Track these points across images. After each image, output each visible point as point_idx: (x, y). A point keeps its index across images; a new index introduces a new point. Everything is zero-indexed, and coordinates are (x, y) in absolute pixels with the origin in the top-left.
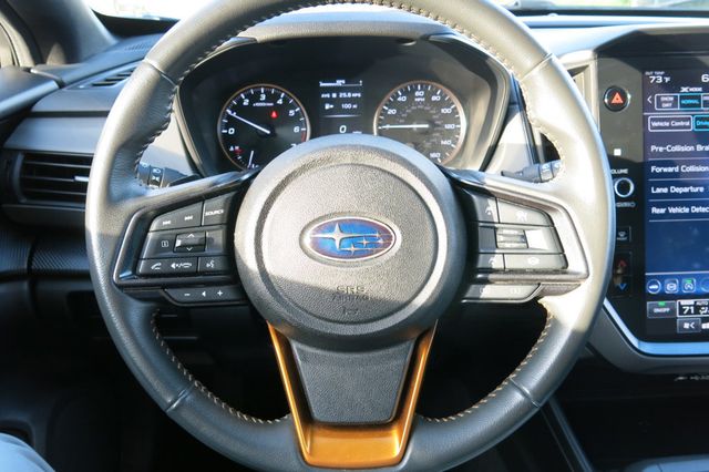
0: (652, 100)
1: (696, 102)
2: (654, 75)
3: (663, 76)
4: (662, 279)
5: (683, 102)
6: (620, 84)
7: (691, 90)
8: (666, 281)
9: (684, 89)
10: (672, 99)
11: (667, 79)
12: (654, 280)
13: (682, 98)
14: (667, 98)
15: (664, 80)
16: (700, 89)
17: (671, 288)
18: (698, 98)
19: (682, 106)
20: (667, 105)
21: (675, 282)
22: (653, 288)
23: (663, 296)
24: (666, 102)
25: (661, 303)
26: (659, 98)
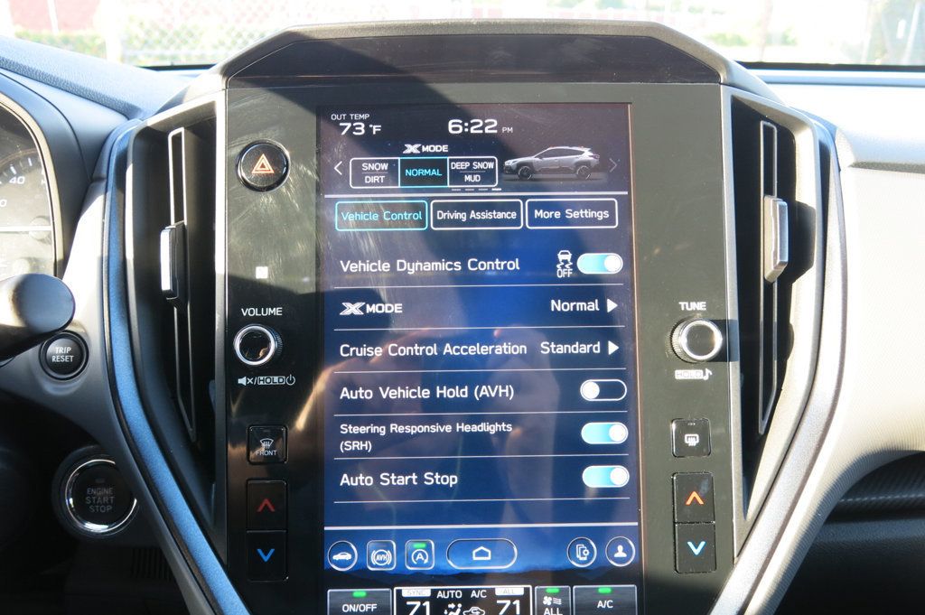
0: (344, 168)
1: (435, 172)
2: (348, 120)
3: (367, 122)
4: (361, 539)
5: (409, 173)
6: (271, 137)
7: (427, 149)
8: (370, 544)
9: (412, 149)
10: (385, 166)
11: (376, 129)
12: (342, 542)
13: (407, 165)
14: (375, 166)
15: (368, 130)
16: (444, 148)
17: (382, 559)
18: (441, 165)
19: (407, 180)
20: (374, 179)
21: (389, 547)
22: (342, 559)
23: (361, 577)
24: (372, 173)
25: (360, 593)
26: (357, 165)
